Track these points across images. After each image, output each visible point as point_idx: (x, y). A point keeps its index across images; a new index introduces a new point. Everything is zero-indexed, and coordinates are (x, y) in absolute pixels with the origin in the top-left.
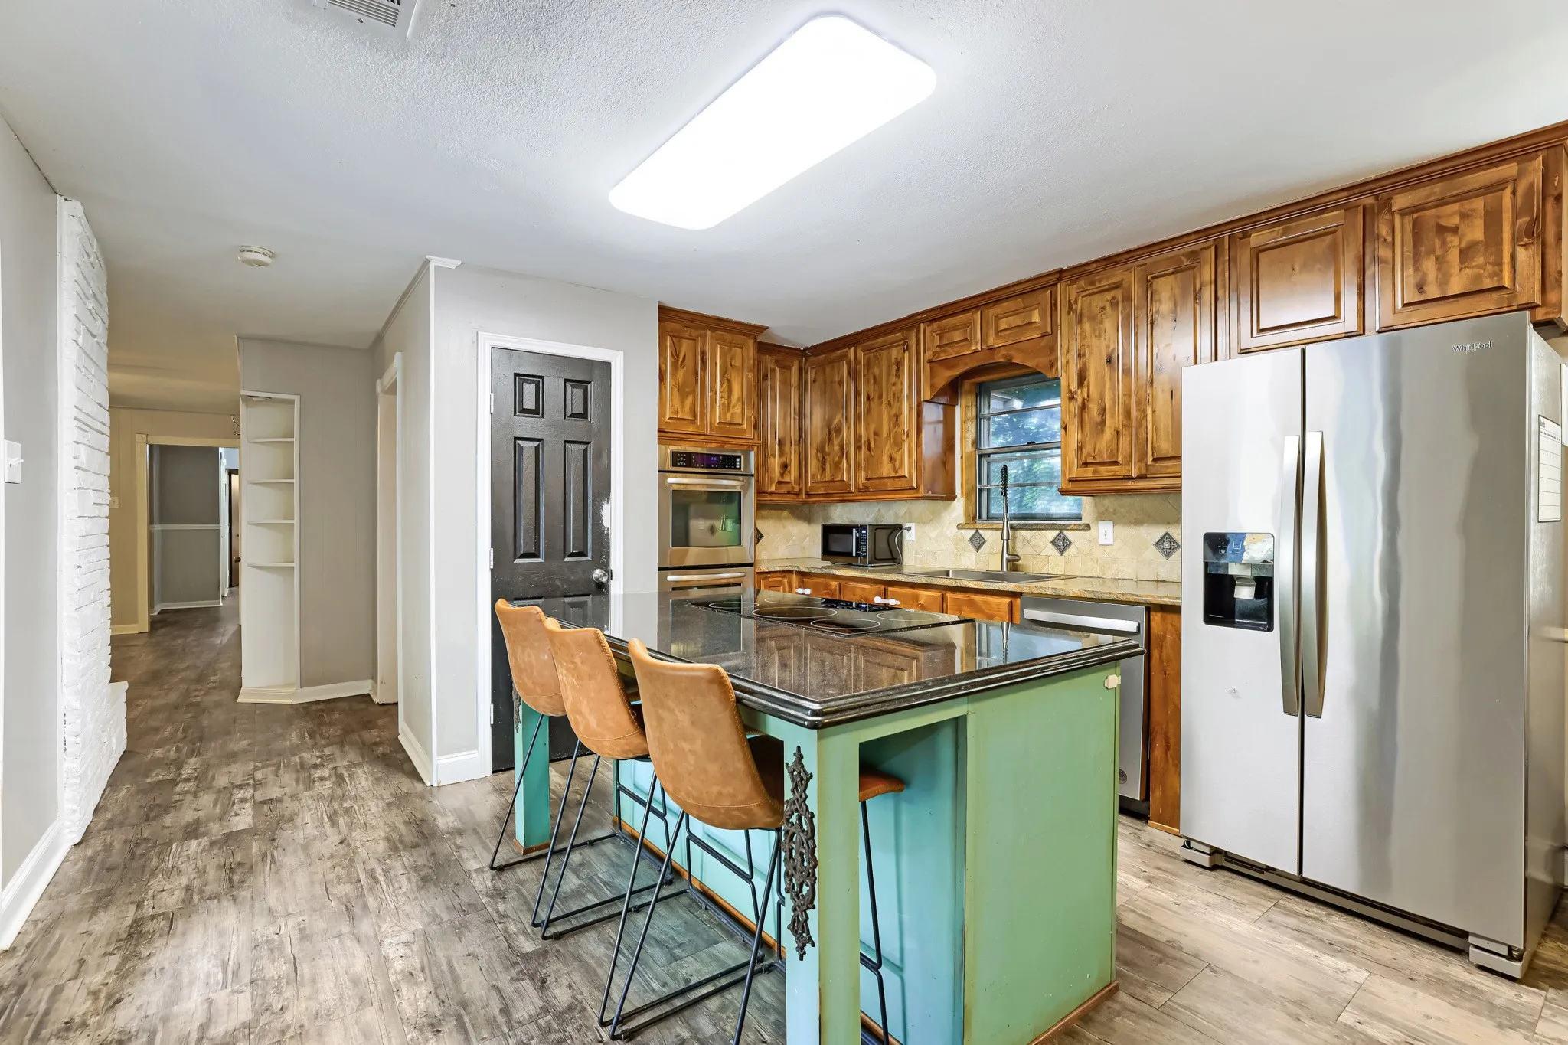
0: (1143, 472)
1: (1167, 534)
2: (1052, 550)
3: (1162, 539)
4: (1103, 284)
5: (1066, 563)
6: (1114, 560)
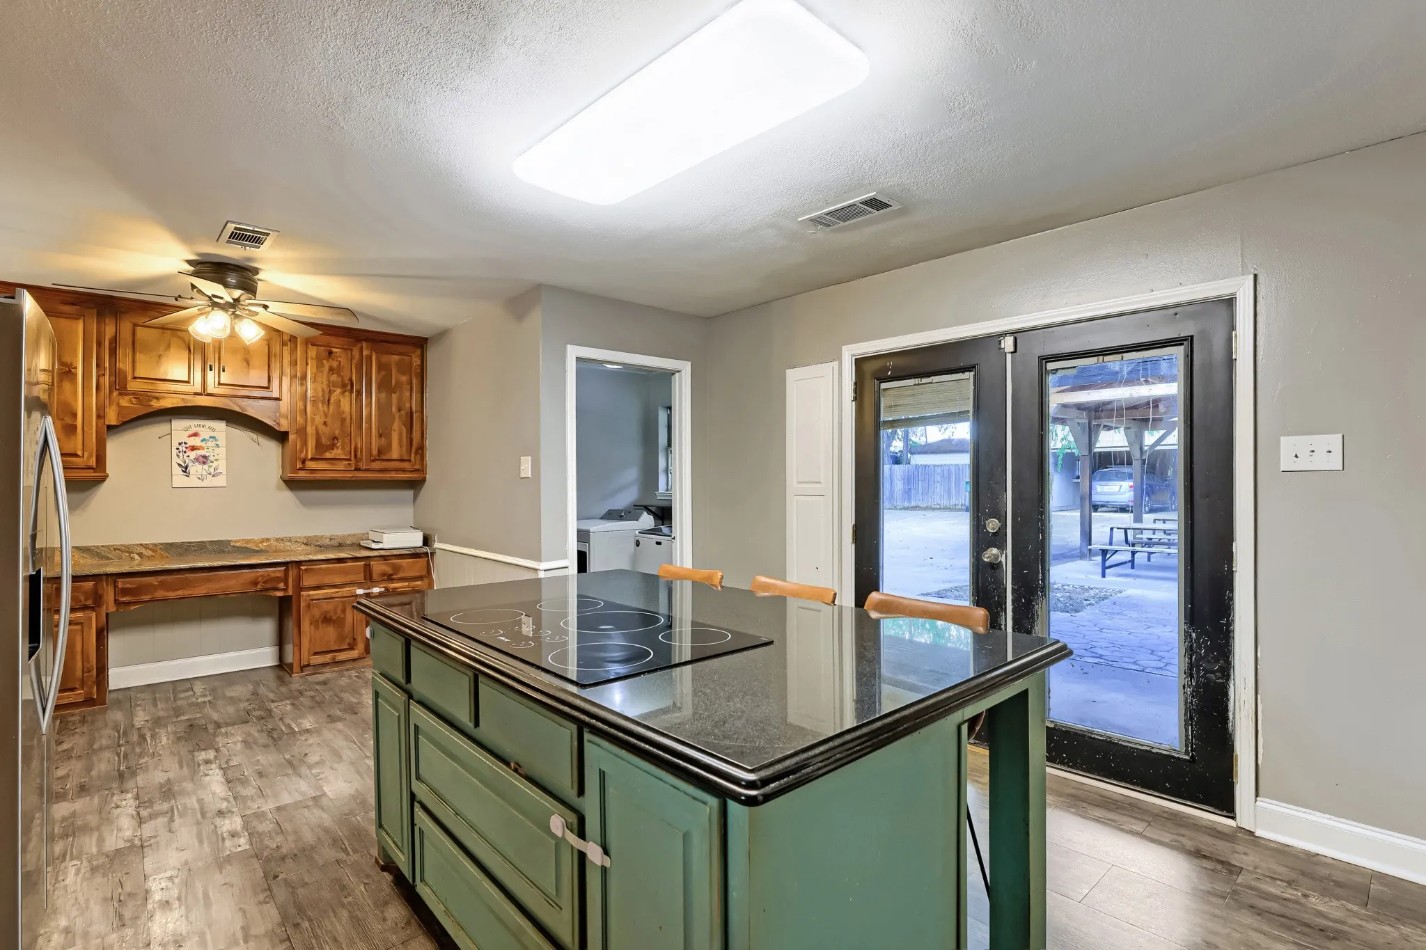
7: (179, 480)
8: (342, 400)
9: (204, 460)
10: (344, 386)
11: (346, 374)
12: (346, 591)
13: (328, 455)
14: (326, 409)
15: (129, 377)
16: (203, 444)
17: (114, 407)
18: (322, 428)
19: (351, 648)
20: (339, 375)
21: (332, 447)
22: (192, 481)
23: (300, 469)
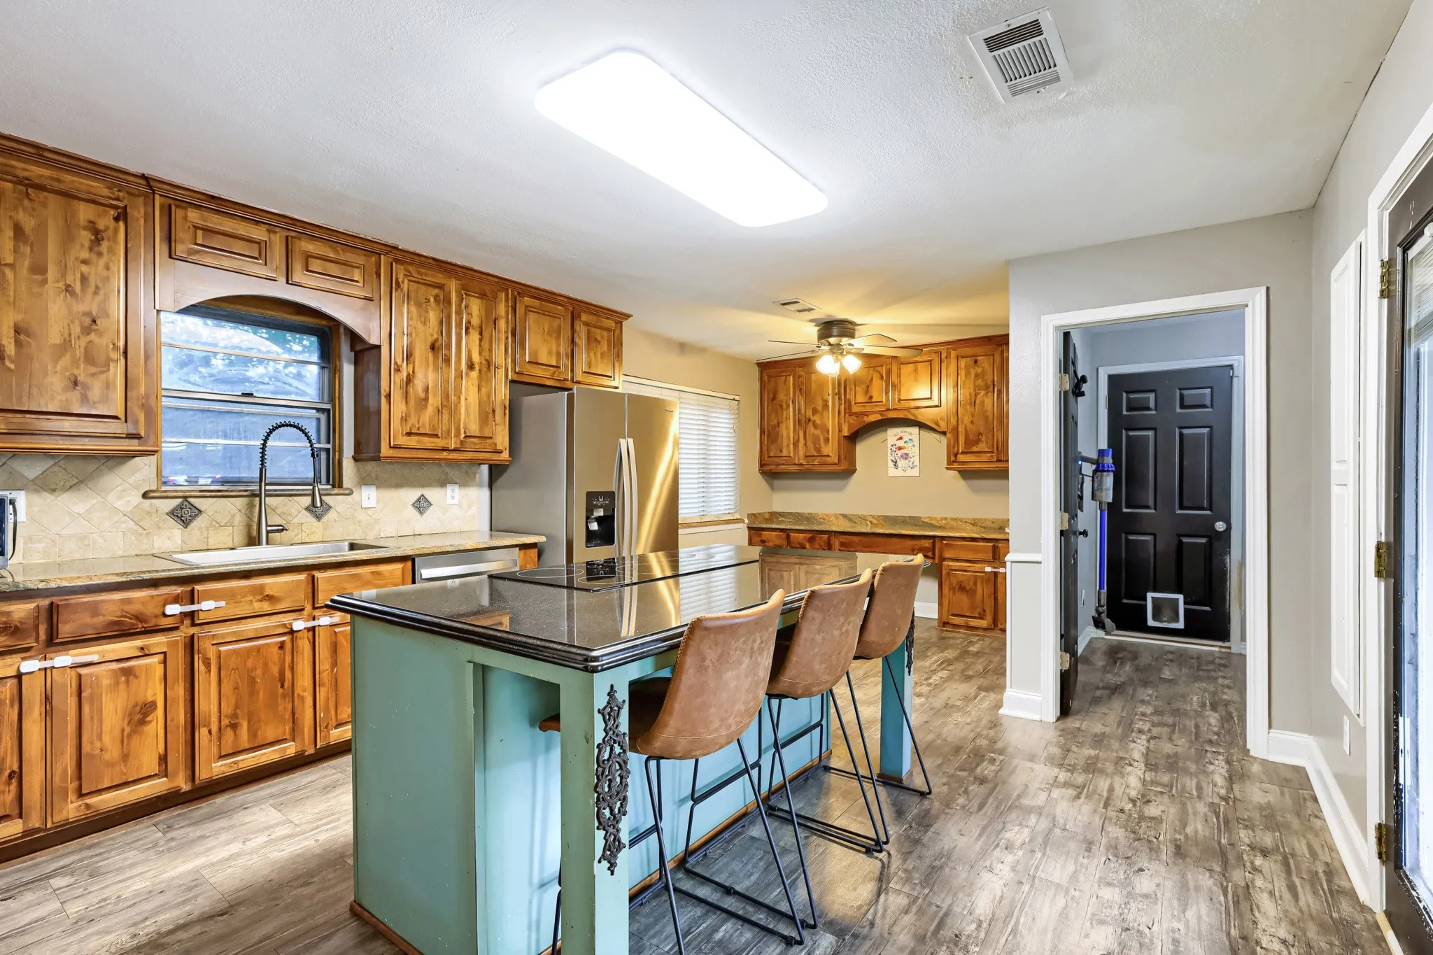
0: (458, 446)
1: (423, 495)
2: (308, 518)
3: (419, 500)
4: (428, 279)
5: (325, 529)
6: (377, 521)
7: (892, 472)
8: (986, 400)
9: (906, 456)
10: (987, 387)
11: (989, 378)
12: (977, 566)
13: (975, 449)
14: (972, 410)
15: (853, 403)
16: (905, 445)
17: (846, 424)
18: (969, 426)
19: (981, 618)
20: (983, 379)
21: (977, 442)
22: (899, 473)
23: (953, 462)
